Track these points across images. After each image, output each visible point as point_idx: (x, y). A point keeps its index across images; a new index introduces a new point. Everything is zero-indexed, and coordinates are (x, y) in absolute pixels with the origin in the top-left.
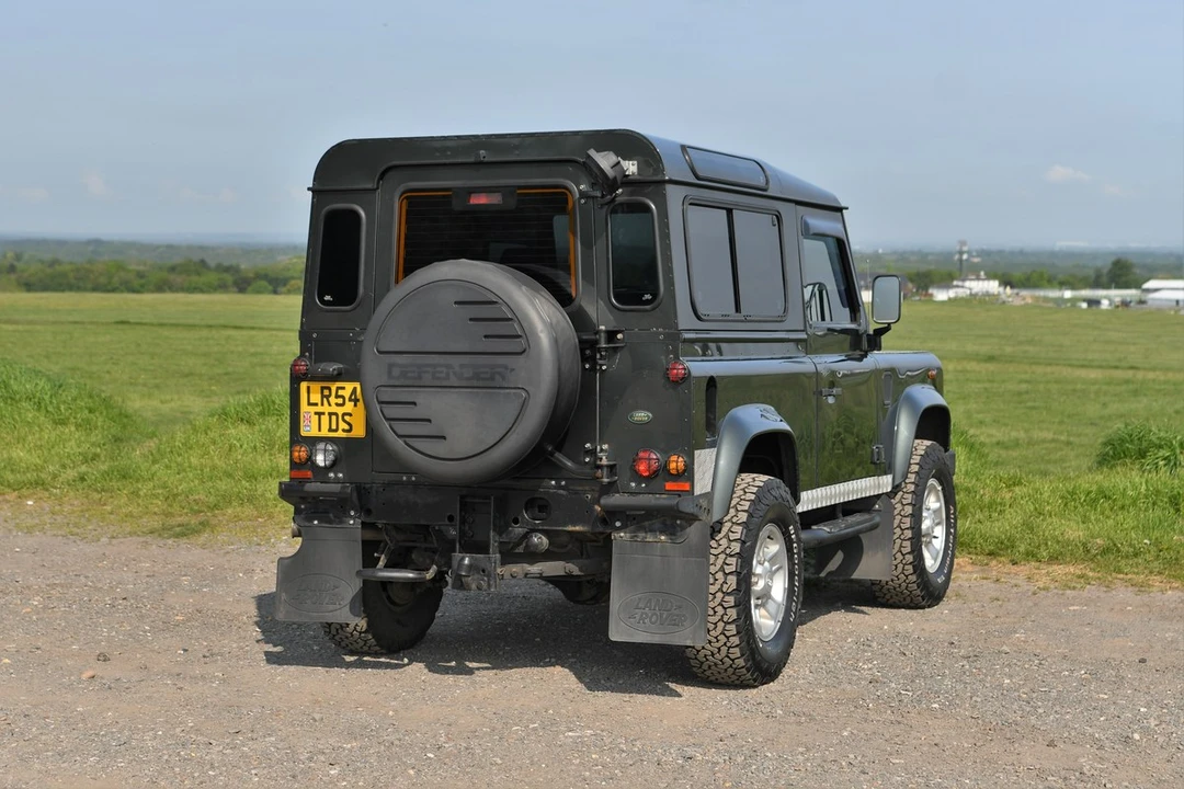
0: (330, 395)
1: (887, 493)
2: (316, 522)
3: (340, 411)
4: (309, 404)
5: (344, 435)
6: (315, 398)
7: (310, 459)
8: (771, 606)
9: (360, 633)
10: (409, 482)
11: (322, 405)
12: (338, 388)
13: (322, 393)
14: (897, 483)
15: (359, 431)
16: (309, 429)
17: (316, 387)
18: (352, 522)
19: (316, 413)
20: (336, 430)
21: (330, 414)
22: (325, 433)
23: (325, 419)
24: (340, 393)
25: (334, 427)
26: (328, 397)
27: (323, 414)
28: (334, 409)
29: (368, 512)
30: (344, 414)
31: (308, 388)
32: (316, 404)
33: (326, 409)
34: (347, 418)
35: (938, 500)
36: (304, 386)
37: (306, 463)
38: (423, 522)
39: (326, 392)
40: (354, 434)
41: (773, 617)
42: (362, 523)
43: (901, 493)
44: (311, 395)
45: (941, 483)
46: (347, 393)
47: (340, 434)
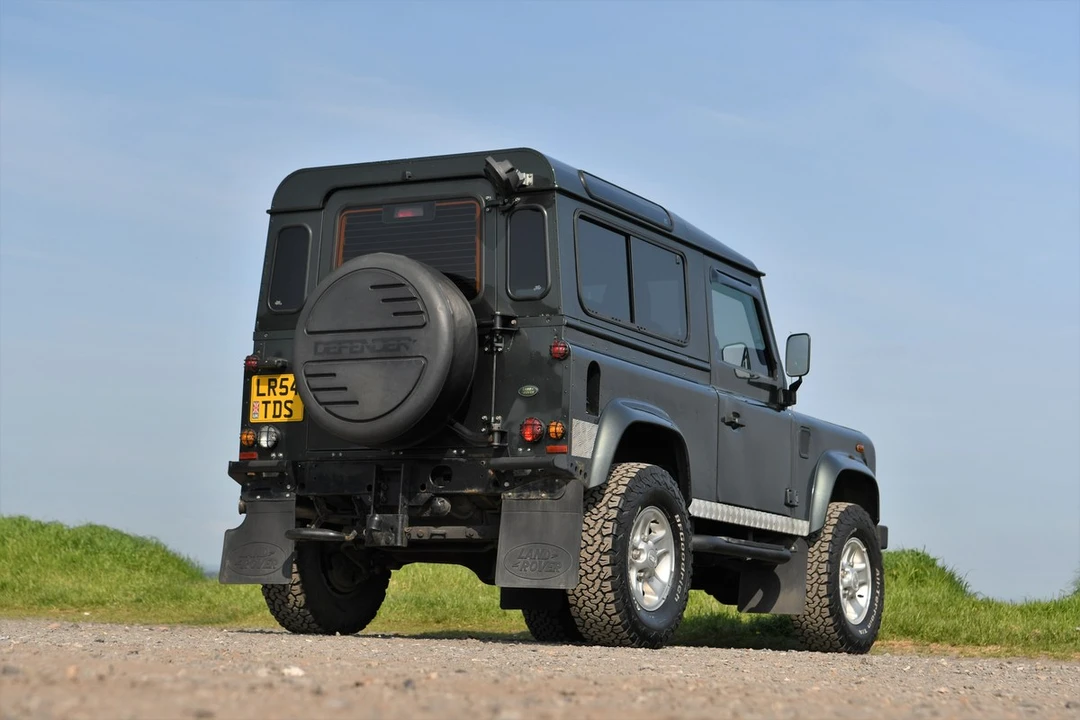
0: (275, 386)
1: (802, 537)
2: (258, 497)
3: (283, 399)
4: (259, 395)
5: (286, 420)
6: (264, 389)
7: (256, 442)
8: (656, 583)
9: (300, 608)
10: (337, 457)
11: (269, 394)
12: (283, 380)
13: (269, 384)
14: (814, 530)
15: (298, 416)
16: (257, 416)
17: (265, 379)
18: (288, 495)
19: (263, 402)
20: (279, 416)
21: (275, 402)
22: (270, 419)
23: (271, 407)
24: (284, 383)
25: (277, 413)
26: (274, 388)
27: (269, 402)
28: (279, 398)
29: (302, 486)
30: (287, 402)
31: (258, 381)
32: (264, 395)
33: (272, 398)
34: (289, 405)
35: (864, 561)
36: (255, 379)
37: (253, 445)
38: (346, 492)
39: (273, 384)
40: (293, 419)
41: (656, 593)
42: (297, 496)
43: (819, 542)
44: (261, 387)
45: (866, 545)
46: (289, 383)
47: (283, 419)
